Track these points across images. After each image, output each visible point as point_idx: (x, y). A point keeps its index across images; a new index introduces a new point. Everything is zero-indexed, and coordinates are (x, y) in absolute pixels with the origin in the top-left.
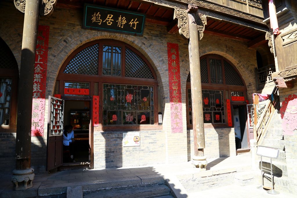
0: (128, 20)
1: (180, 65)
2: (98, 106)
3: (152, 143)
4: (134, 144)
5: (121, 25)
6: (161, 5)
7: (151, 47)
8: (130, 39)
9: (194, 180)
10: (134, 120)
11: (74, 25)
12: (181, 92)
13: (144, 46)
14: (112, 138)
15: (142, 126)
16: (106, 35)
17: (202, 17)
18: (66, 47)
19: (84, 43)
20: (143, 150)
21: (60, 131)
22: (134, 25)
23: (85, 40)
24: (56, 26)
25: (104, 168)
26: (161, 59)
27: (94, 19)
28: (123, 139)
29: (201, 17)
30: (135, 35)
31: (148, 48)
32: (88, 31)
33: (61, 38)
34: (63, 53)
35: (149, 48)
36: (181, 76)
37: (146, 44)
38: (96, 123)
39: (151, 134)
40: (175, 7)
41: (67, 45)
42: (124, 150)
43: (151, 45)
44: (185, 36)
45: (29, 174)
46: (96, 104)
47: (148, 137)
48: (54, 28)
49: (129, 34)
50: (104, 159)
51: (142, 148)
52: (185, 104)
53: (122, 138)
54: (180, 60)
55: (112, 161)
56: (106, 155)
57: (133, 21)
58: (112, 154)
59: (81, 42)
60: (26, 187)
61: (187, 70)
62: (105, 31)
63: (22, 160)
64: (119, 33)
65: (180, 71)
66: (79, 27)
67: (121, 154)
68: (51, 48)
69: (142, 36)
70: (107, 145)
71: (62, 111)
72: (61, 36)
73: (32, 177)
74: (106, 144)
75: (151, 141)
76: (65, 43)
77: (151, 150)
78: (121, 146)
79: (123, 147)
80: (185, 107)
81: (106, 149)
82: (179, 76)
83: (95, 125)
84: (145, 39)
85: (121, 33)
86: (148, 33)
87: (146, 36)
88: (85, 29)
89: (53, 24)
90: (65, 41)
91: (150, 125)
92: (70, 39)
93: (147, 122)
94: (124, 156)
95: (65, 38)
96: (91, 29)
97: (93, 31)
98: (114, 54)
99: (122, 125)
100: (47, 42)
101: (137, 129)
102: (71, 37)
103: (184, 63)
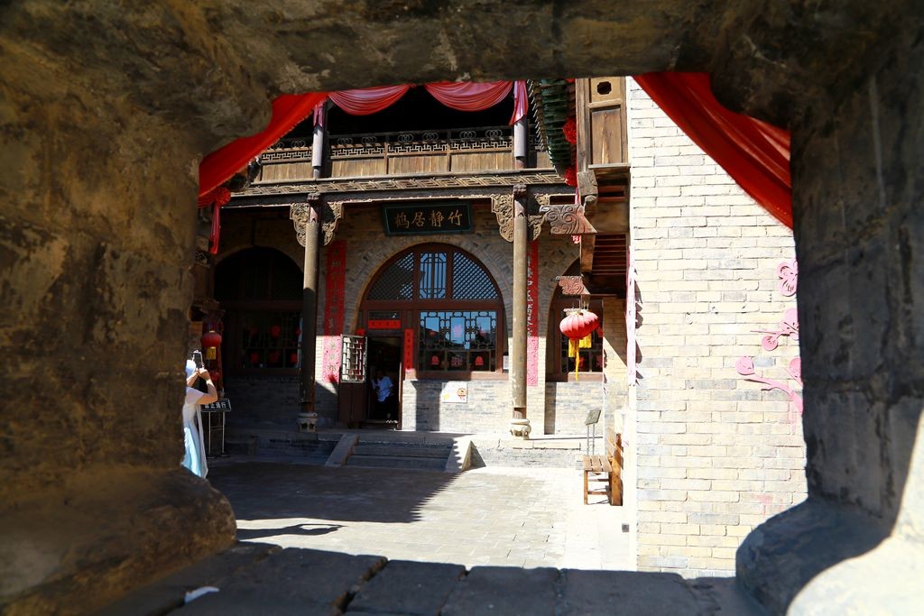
0: (446, 215)
1: (540, 272)
2: (411, 343)
3: (486, 400)
4: (458, 400)
5: (438, 223)
6: (470, 197)
7: (489, 248)
8: (454, 240)
9: (500, 450)
10: (465, 363)
11: (375, 233)
12: (539, 319)
13: (476, 249)
14: (427, 389)
15: (474, 373)
16: (419, 240)
17: (542, 198)
18: (366, 265)
19: (389, 256)
20: (471, 410)
21: (360, 377)
22: (456, 220)
23: (390, 253)
24: (354, 239)
25: (414, 430)
26: (505, 266)
27: (398, 222)
28: (443, 391)
29: (538, 201)
30: (461, 233)
31: (482, 251)
32: (394, 238)
33: (360, 254)
34: (363, 275)
35: (484, 251)
36: (539, 290)
37: (479, 244)
38: (408, 368)
39: (486, 387)
40: (491, 196)
41: (368, 263)
42: (442, 408)
43: (488, 245)
44: (506, 238)
45: (311, 417)
46: (409, 341)
47: (481, 390)
48: (352, 242)
49: (452, 234)
50: (414, 417)
51: (471, 407)
52: (545, 339)
53: (441, 390)
54: (540, 264)
55: (426, 422)
56: (417, 412)
57: (454, 215)
58: (426, 412)
59: (385, 255)
60: (308, 430)
61: (552, 280)
62: (415, 235)
63: (305, 403)
64: (437, 234)
65: (539, 283)
66: (383, 234)
67: (438, 413)
68: (348, 270)
69: (473, 233)
70: (419, 399)
71: (363, 352)
72: (360, 251)
73: (313, 421)
74: (417, 397)
75: (484, 396)
76: (365, 261)
77: (485, 411)
78: (439, 401)
79: (441, 402)
80: (545, 343)
81: (417, 403)
82: (537, 292)
83: (407, 370)
84: (478, 237)
85: (440, 234)
86: (484, 226)
87: (480, 232)
88: (391, 236)
89: (351, 236)
90: (365, 258)
91: (489, 373)
92: (371, 254)
93: (485, 367)
94: (442, 416)
95: (365, 253)
96: (398, 235)
97: (401, 238)
98: (436, 264)
99: (446, 371)
100: (344, 263)
101: (467, 378)
102: (371, 251)
103: (547, 267)
